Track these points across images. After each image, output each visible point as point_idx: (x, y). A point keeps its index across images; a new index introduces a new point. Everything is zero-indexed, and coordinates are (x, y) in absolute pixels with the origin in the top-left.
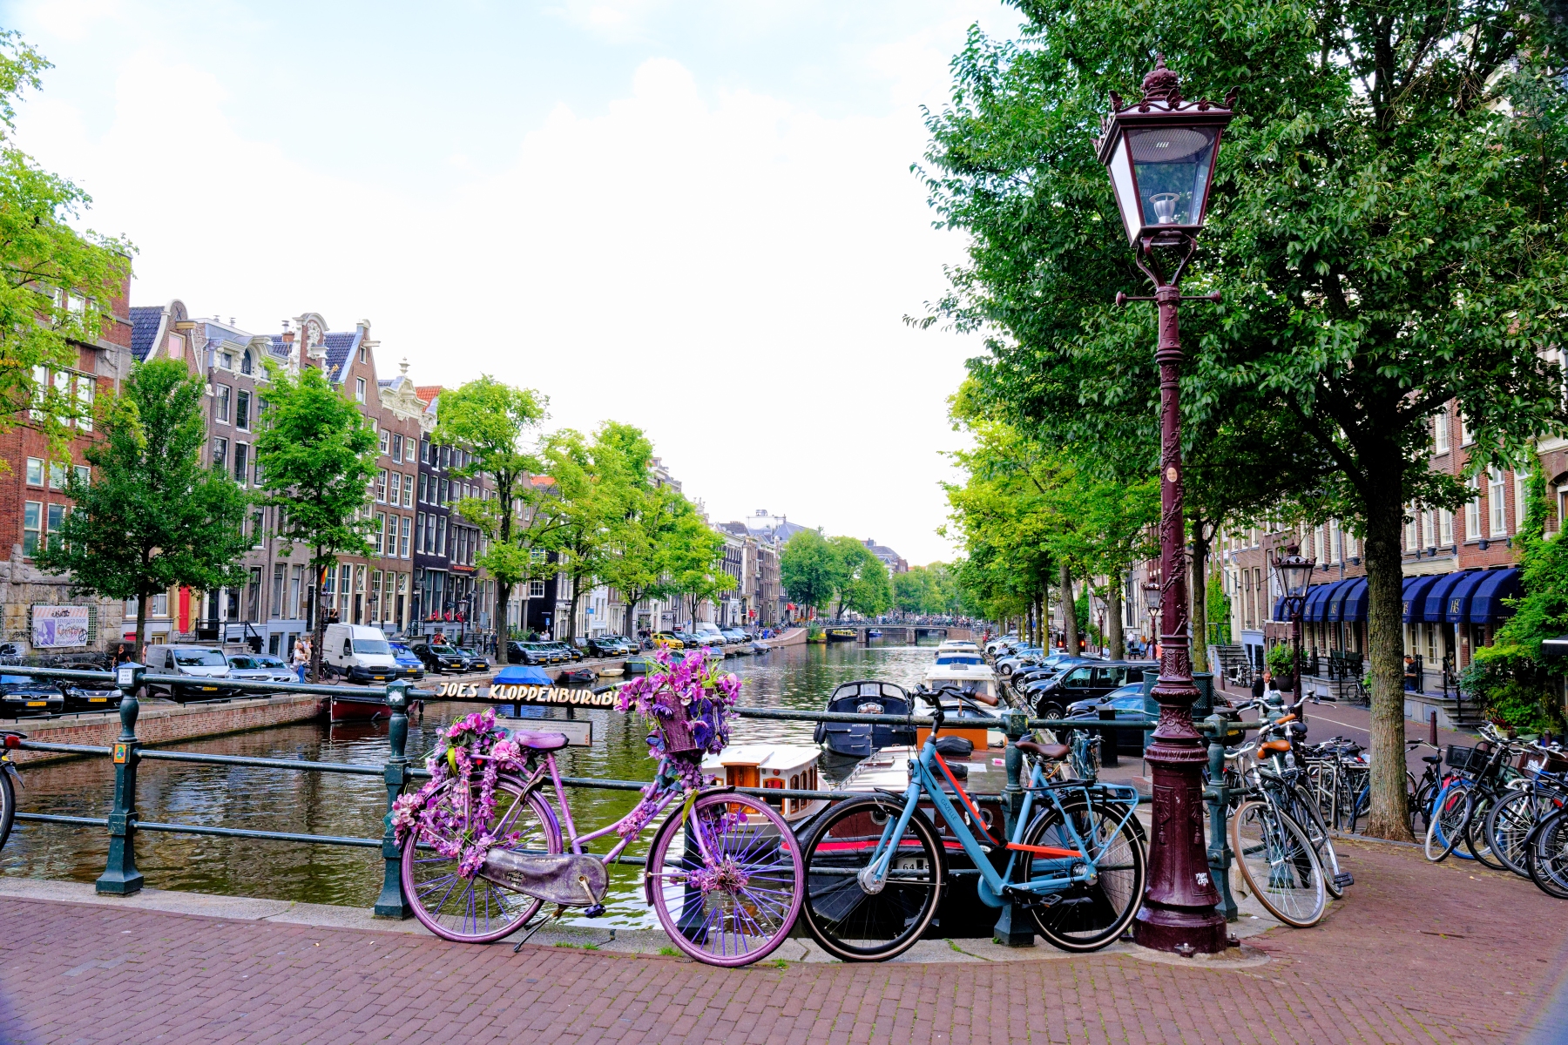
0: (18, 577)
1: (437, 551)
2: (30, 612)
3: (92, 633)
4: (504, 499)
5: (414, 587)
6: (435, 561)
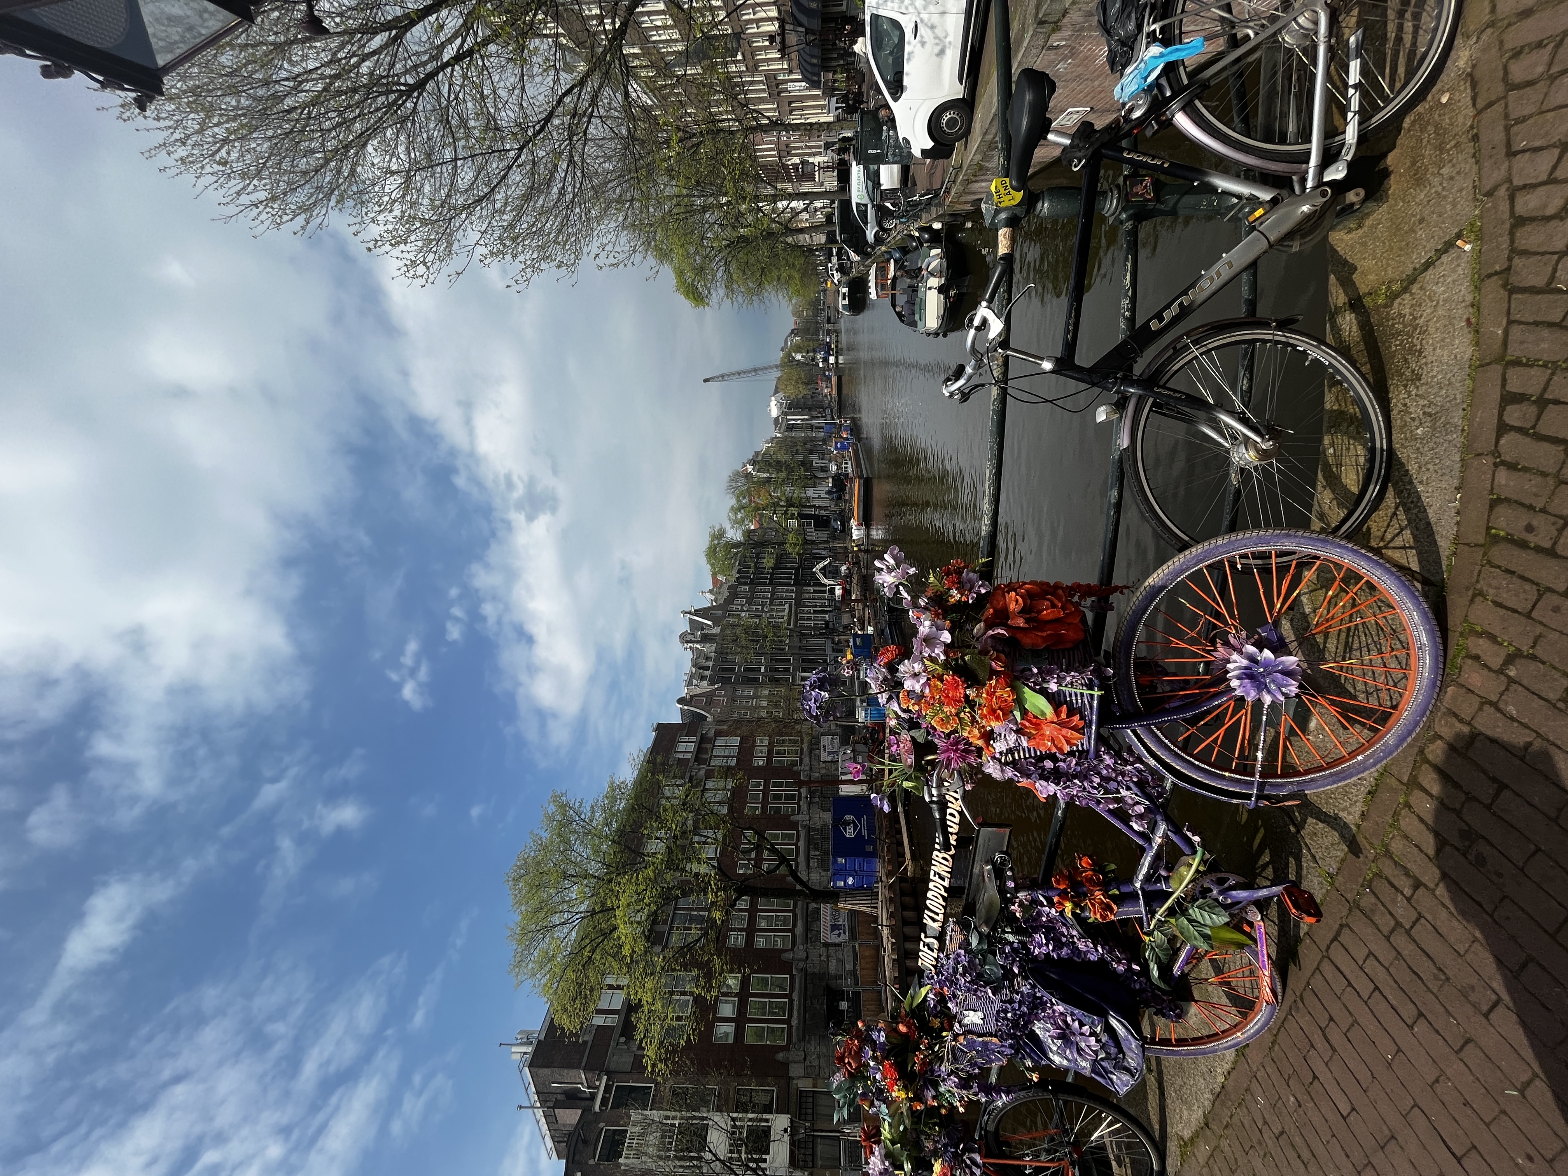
0: (807, 768)
1: (791, 574)
2: (824, 762)
3: (833, 734)
5: (809, 585)
6: (796, 574)
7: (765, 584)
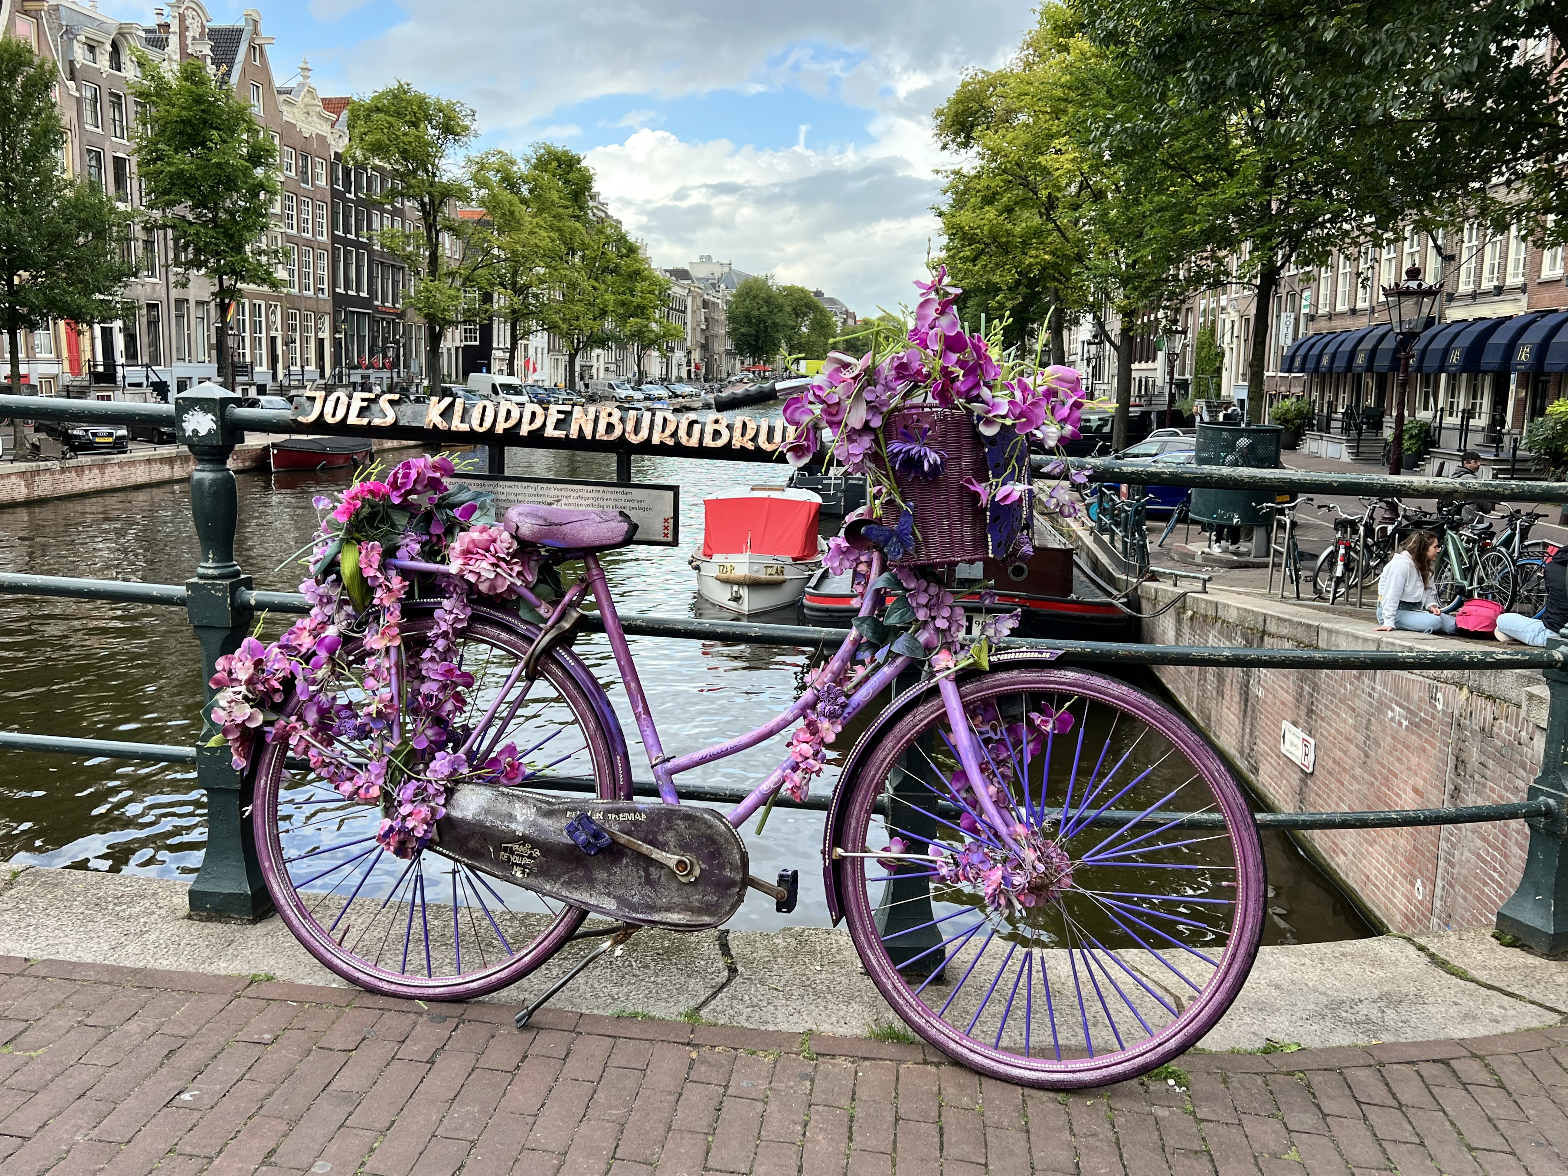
1: (358, 290)
4: (429, 232)
5: (335, 330)
6: (357, 301)
7: (334, 226)
